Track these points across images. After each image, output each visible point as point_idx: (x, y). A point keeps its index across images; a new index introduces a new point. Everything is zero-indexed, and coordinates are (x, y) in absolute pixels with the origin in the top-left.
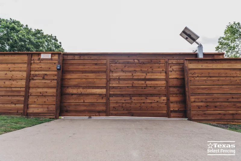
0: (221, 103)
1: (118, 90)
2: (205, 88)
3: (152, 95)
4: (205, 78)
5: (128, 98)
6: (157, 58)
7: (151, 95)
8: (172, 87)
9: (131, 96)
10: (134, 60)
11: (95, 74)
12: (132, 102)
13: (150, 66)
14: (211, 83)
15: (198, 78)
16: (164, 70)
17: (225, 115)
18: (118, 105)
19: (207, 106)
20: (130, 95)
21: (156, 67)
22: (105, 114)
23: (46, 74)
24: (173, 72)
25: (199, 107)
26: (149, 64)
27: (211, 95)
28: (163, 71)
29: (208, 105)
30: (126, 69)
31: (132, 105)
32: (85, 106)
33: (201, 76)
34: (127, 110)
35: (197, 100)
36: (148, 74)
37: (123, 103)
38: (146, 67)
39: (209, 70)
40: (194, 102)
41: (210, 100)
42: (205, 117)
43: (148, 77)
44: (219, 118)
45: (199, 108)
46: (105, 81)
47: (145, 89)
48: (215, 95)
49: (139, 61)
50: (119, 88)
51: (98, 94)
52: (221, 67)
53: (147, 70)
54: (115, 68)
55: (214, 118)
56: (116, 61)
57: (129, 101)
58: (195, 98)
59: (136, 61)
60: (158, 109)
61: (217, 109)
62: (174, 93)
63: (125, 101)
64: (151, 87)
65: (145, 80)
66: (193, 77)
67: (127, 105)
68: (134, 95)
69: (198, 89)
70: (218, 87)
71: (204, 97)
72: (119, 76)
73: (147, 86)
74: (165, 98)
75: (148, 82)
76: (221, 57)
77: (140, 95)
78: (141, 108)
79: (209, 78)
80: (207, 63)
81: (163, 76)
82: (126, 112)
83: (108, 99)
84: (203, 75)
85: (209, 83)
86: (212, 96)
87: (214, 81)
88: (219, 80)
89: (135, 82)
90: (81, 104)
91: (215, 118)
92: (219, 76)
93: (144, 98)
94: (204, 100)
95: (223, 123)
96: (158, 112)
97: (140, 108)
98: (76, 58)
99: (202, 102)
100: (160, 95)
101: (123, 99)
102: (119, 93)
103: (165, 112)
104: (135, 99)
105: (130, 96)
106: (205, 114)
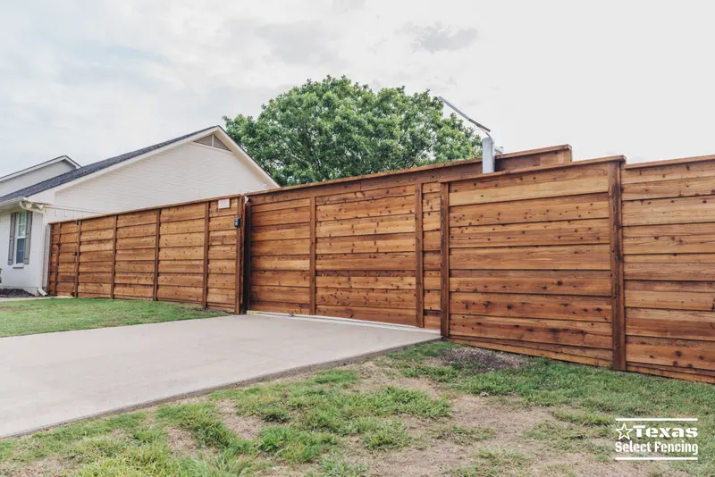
0: (524, 296)
1: (328, 261)
2: (486, 257)
3: (388, 272)
4: (489, 229)
5: (345, 279)
6: (398, 185)
7: (386, 271)
8: (431, 252)
9: (351, 273)
10: (355, 193)
11: (293, 230)
12: (351, 287)
13: (385, 204)
14: (502, 242)
15: (470, 230)
16: (413, 211)
17: (531, 330)
18: (329, 293)
19: (488, 305)
20: (348, 271)
21: (397, 205)
22: (308, 310)
23: (224, 237)
24: (434, 213)
25: (467, 305)
26: (384, 200)
27: (500, 273)
28: (411, 213)
29: (489, 302)
30: (343, 215)
31: (353, 294)
32: (282, 292)
33: (477, 223)
34: (343, 305)
35: (463, 288)
36: (380, 223)
37: (337, 289)
38: (376, 208)
39: (501, 206)
40: (458, 291)
41: (498, 288)
42: (481, 331)
43: (381, 231)
44: (515, 338)
45: (467, 307)
46: (307, 244)
47: (375, 257)
48: (511, 274)
49: (364, 195)
50: (331, 257)
51: (300, 271)
52: (533, 195)
53: (379, 214)
54: (324, 215)
55: (503, 337)
56: (326, 199)
57: (347, 286)
58: (460, 283)
59: (359, 195)
60: (398, 305)
61: (512, 313)
62: (433, 267)
63: (340, 284)
64: (386, 253)
65: (376, 237)
66: (460, 227)
67: (344, 293)
68: (356, 272)
69: (468, 258)
70: (520, 253)
71: (482, 279)
72: (331, 231)
73: (378, 252)
74: (413, 280)
75: (380, 243)
76: (561, 160)
77: (367, 273)
78: (366, 303)
79: (499, 229)
80: (496, 186)
81: (409, 226)
82: (342, 308)
83: (314, 281)
84: (483, 221)
85: (499, 240)
86: (504, 276)
87: (509, 235)
88: (523, 232)
89: (357, 242)
90: (276, 288)
91: (507, 338)
92: (524, 221)
93: (372, 278)
94: (481, 288)
95: (527, 352)
96: (398, 311)
97: (364, 301)
98: (268, 201)
99: (475, 291)
100: (403, 271)
101: (337, 281)
102: (330, 267)
103: (413, 313)
104: (357, 282)
105: (349, 273)
106: (479, 324)
